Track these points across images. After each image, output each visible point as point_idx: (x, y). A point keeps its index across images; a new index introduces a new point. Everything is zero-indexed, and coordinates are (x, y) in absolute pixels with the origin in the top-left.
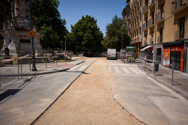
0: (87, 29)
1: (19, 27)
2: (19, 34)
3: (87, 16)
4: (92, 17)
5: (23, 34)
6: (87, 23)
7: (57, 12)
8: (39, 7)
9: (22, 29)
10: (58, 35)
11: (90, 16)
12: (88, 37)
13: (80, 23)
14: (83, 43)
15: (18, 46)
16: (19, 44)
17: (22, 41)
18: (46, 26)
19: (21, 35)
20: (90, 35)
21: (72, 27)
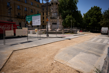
0: (93, 15)
1: (52, 17)
2: (52, 20)
3: (94, 7)
4: (98, 7)
5: (54, 20)
6: (94, 11)
7: (76, 7)
8: (66, 5)
9: (53, 18)
10: (75, 20)
11: (97, 7)
12: (93, 20)
13: (89, 12)
14: (90, 24)
15: (51, 26)
16: (52, 25)
17: (53, 24)
18: (69, 15)
19: (53, 21)
20: (95, 18)
21: (84, 14)
